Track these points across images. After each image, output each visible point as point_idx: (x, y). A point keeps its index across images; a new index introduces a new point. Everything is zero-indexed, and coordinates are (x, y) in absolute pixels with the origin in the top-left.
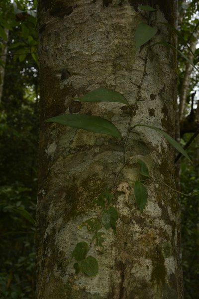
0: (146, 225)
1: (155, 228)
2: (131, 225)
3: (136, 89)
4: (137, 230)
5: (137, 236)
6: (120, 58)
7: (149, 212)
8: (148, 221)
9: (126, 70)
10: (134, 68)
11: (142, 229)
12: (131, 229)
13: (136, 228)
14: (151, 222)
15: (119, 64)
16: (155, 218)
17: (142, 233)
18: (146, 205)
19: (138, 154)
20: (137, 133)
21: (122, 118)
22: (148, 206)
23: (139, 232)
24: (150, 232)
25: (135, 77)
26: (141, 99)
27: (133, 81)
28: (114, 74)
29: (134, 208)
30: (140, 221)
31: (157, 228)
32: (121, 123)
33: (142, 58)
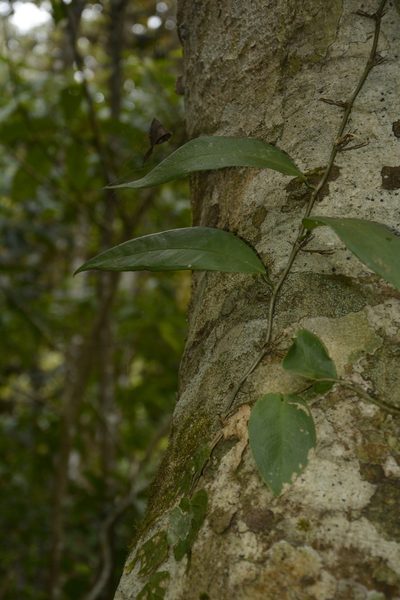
0: (281, 535)
1: (321, 547)
2: (232, 536)
3: (334, 117)
4: (247, 551)
5: (241, 571)
6: (299, 36)
7: (304, 494)
8: (294, 521)
9: (311, 67)
10: (334, 55)
11: (266, 549)
12: (231, 551)
13: (248, 544)
14: (304, 525)
15: (294, 57)
16: (325, 513)
17: (262, 562)
18: (300, 472)
19: (309, 316)
20: (321, 252)
21: (284, 216)
22: (308, 474)
23: (251, 559)
24: (295, 557)
25: (335, 81)
26: (352, 144)
27: (330, 94)
28: (281, 91)
29: (254, 483)
30: (265, 525)
31: (330, 546)
32: (280, 232)
33: (366, 15)
